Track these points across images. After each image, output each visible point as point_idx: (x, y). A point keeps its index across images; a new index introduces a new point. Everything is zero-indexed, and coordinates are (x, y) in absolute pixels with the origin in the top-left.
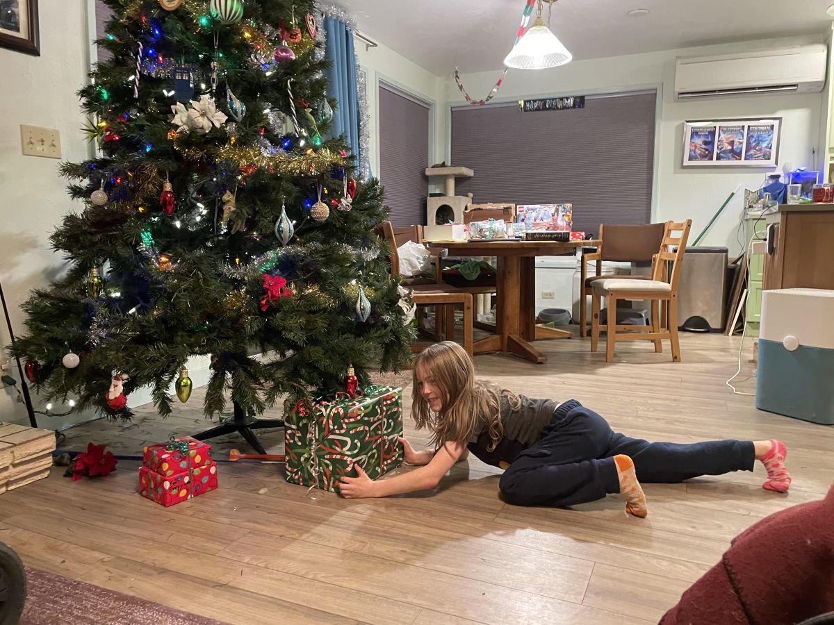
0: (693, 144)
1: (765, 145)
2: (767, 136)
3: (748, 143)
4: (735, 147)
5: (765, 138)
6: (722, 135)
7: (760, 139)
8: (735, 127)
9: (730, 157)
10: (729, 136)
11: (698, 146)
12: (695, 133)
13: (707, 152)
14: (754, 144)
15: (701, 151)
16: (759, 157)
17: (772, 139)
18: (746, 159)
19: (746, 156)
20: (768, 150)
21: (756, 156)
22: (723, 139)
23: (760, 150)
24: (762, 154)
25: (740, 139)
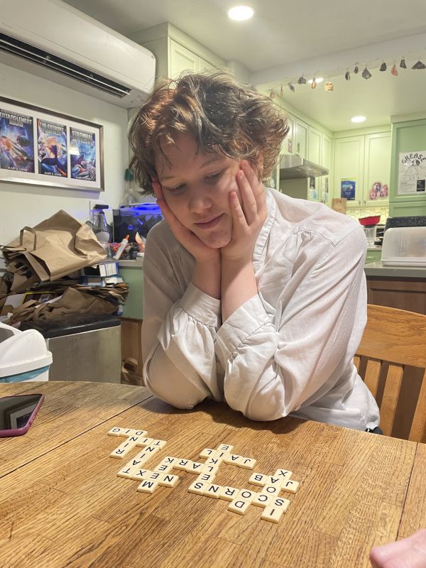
0: (4, 139)
1: (88, 160)
2: (89, 147)
4: (58, 157)
5: (88, 150)
6: (42, 135)
7: (83, 151)
8: (56, 125)
9: (55, 170)
10: (50, 138)
11: (12, 145)
12: (5, 122)
13: (25, 158)
15: (17, 154)
16: (84, 176)
17: (95, 153)
18: (72, 177)
19: (72, 172)
20: (93, 167)
21: (81, 174)
22: (44, 141)
23: (85, 166)
24: (87, 173)
25: (63, 146)
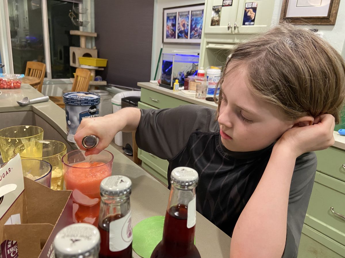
0: (168, 26)
1: (199, 27)
2: (200, 19)
3: (191, 26)
4: (185, 29)
5: (199, 21)
6: (180, 19)
7: (197, 22)
8: (185, 12)
9: (183, 36)
10: (183, 20)
11: (170, 27)
12: (168, 18)
13: (173, 32)
14: (194, 26)
15: (171, 31)
16: (196, 36)
17: (202, 22)
18: (191, 38)
19: (191, 35)
20: (201, 31)
21: (195, 36)
22: (180, 22)
23: (196, 31)
24: (198, 34)
25: (187, 22)
